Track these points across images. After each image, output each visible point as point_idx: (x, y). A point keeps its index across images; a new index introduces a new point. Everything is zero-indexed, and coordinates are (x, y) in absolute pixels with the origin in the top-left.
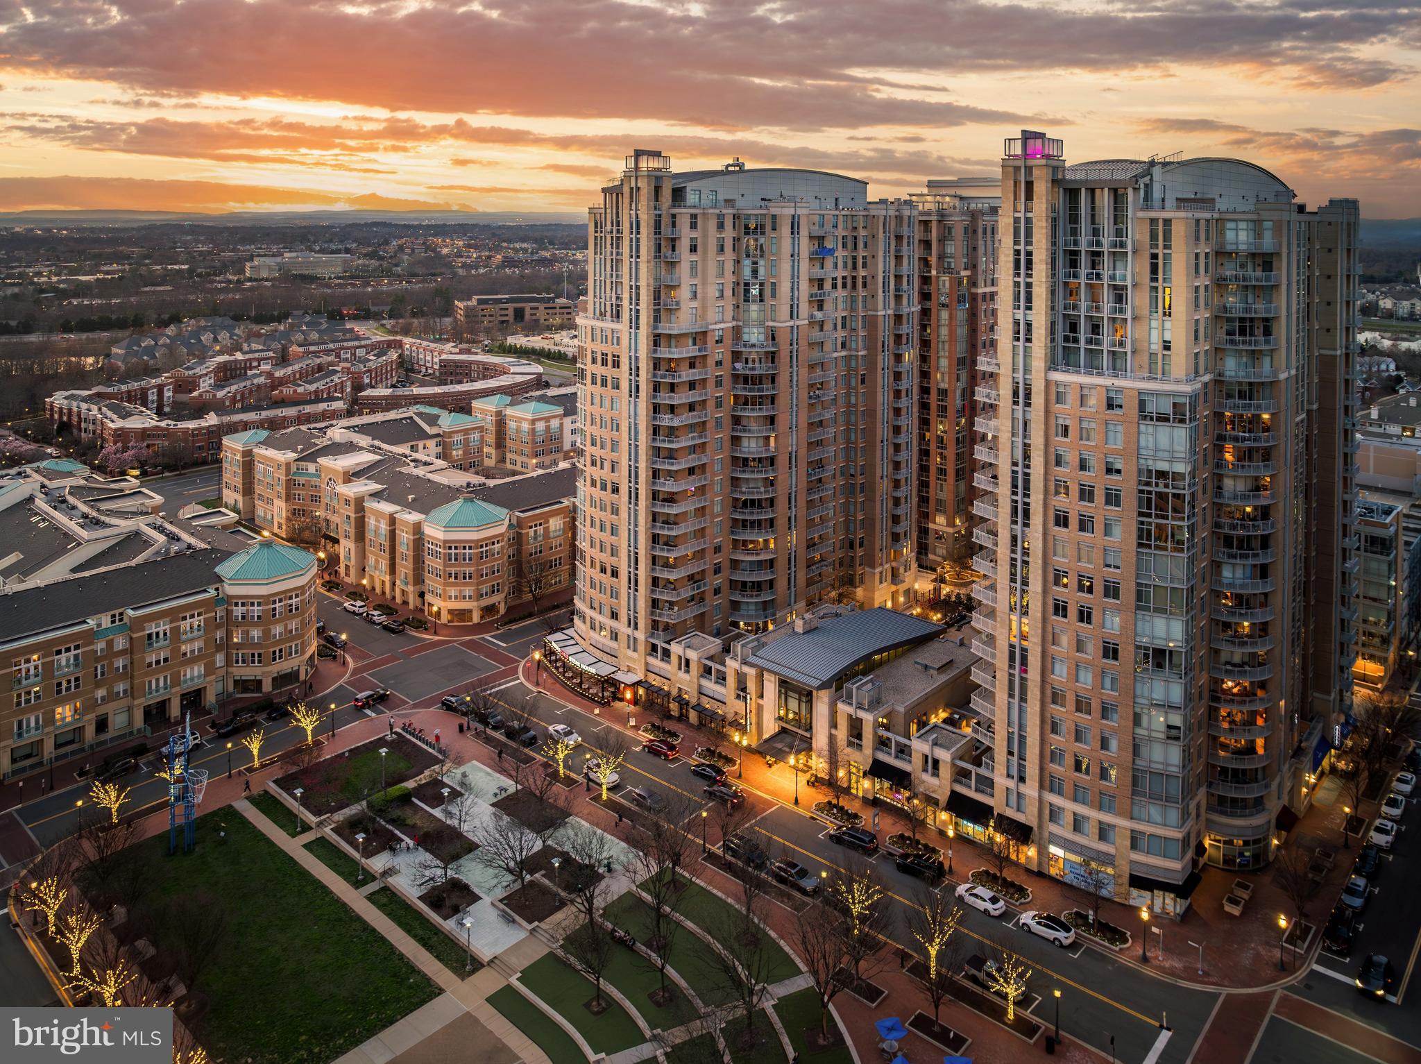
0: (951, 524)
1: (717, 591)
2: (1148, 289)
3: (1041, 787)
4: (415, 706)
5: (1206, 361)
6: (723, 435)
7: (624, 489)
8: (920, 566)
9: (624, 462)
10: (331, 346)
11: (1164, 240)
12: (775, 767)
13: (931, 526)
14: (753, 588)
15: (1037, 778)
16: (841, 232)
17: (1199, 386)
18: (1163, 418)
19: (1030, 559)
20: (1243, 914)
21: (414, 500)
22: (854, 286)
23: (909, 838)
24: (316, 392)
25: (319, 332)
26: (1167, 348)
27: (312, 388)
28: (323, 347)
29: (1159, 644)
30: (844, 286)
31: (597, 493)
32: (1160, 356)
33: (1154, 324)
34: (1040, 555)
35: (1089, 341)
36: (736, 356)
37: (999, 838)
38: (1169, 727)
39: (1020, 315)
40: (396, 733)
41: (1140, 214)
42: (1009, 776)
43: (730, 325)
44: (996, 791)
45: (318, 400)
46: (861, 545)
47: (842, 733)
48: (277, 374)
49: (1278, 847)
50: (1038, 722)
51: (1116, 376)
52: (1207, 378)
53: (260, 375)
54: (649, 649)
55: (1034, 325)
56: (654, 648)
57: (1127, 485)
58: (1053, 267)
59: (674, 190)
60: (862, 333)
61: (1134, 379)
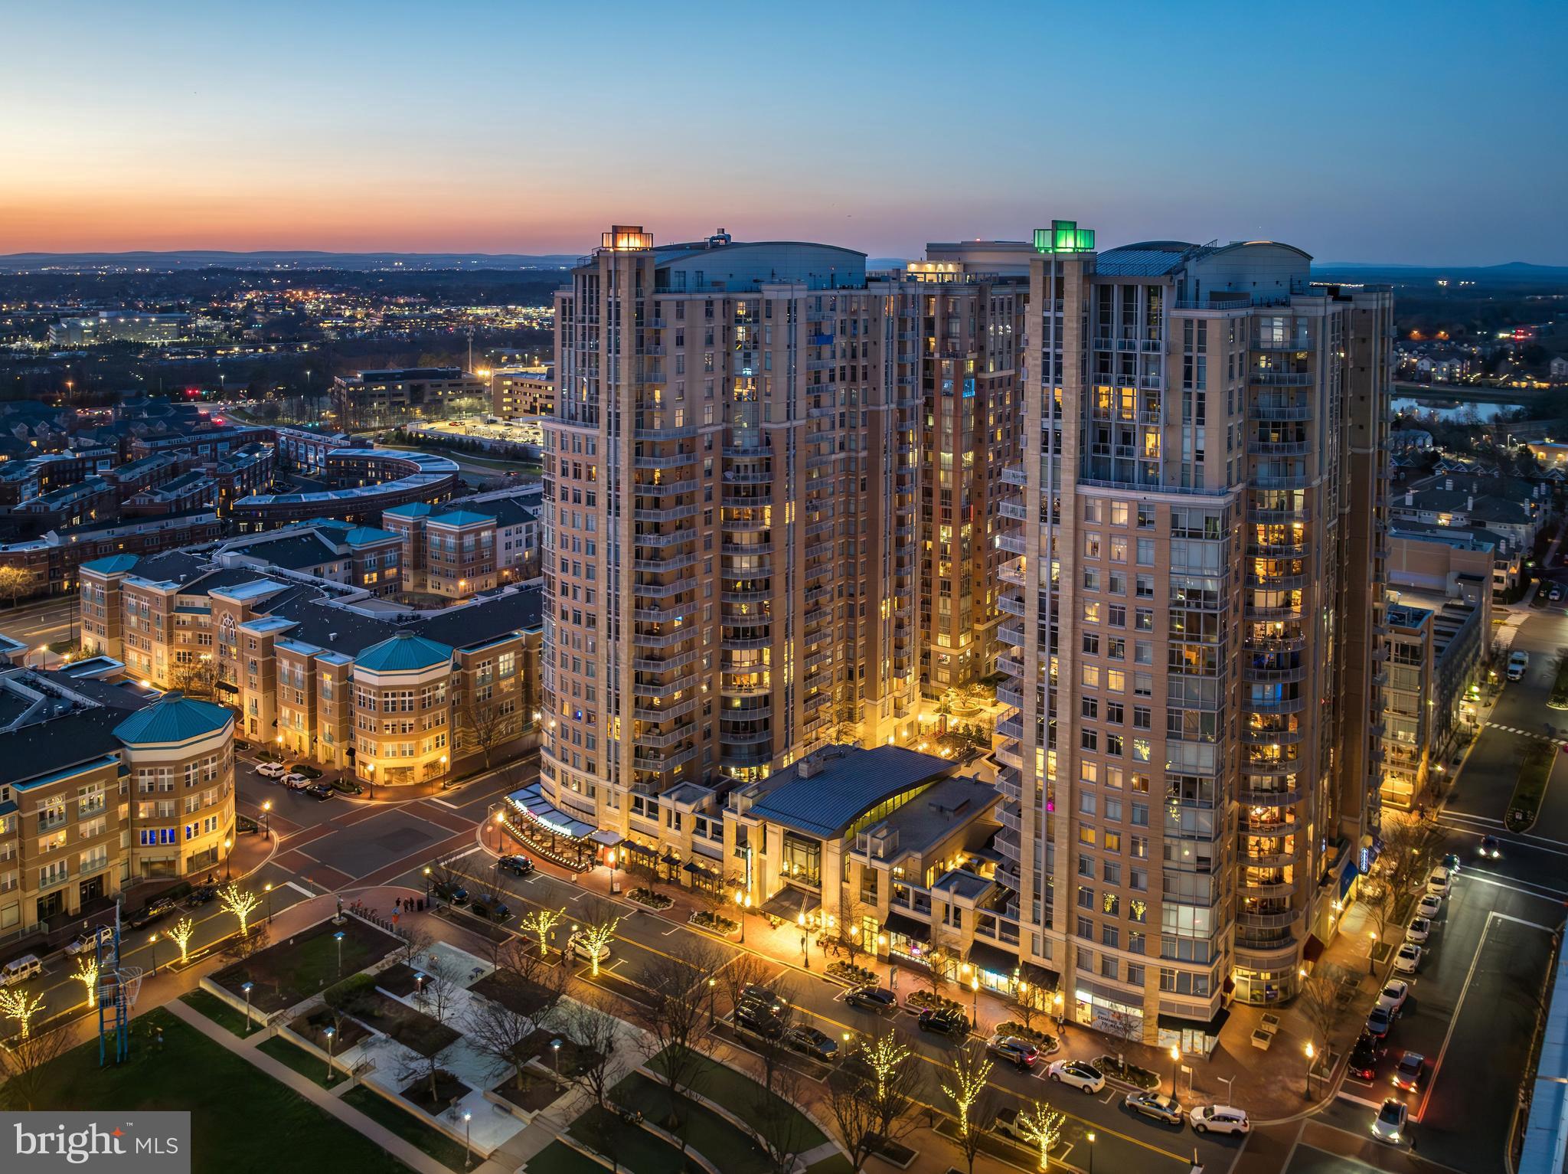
0: (955, 645)
1: (707, 734)
2: (1181, 396)
3: (1069, 931)
4: (360, 883)
5: (1239, 470)
6: (712, 555)
7: (602, 622)
8: (925, 695)
9: (602, 589)
10: (186, 440)
11: (1199, 343)
12: (780, 929)
13: (933, 648)
14: (745, 729)
15: (1064, 920)
16: (839, 316)
17: (1231, 498)
18: (1195, 535)
19: (1058, 688)
20: (1270, 1048)
21: (336, 639)
22: (854, 379)
23: (929, 995)
24: (178, 501)
25: (165, 420)
26: (1200, 458)
27: (172, 496)
28: (175, 441)
29: (1190, 772)
30: (843, 378)
31: (569, 626)
32: (1192, 468)
33: (1187, 432)
34: (1069, 683)
35: (1120, 452)
36: (726, 465)
37: (1024, 987)
38: (1200, 859)
39: (1048, 424)
40: (344, 915)
41: (1175, 313)
42: (1036, 922)
43: (720, 428)
44: (1021, 939)
45: (182, 513)
46: (862, 674)
47: (854, 887)
48: (122, 478)
49: (1306, 979)
50: (1066, 862)
51: (1148, 490)
52: (1239, 488)
53: (100, 481)
54: (632, 802)
55: (1064, 435)
56: (638, 803)
57: (1159, 603)
58: (1084, 372)
59: (657, 272)
60: (863, 432)
61: (1168, 492)
